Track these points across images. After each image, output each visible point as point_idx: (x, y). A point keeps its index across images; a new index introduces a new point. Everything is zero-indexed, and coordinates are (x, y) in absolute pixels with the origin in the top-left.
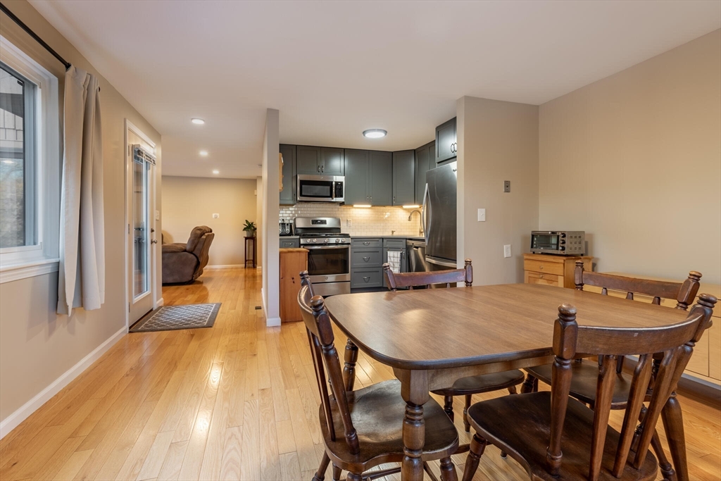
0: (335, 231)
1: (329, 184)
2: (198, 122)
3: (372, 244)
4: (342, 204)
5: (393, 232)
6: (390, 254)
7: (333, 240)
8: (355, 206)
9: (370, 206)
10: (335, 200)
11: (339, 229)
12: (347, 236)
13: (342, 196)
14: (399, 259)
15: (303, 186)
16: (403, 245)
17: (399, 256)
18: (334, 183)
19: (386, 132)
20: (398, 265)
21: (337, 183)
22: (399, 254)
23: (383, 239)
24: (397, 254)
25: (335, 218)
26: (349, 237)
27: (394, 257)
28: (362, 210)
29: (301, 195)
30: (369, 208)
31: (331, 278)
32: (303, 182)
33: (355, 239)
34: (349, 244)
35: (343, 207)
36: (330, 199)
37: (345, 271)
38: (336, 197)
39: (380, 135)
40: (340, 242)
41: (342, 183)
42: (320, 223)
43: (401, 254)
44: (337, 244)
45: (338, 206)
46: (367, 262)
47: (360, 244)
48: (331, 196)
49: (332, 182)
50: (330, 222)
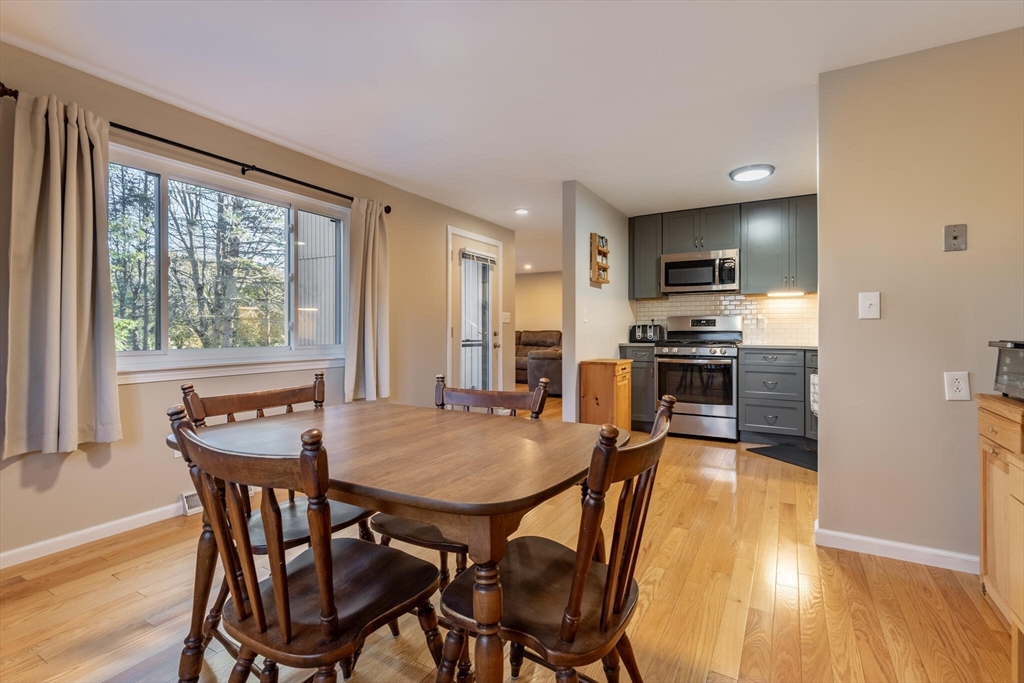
1: (711, 263)
2: (522, 212)
3: (783, 360)
6: (815, 378)
8: (769, 295)
9: (802, 294)
10: (720, 287)
11: (740, 333)
13: (733, 281)
15: (670, 271)
18: (717, 262)
19: (772, 168)
21: (722, 261)
23: (805, 351)
28: (787, 301)
29: (667, 284)
30: (801, 297)
32: (669, 266)
33: (749, 350)
34: (733, 357)
36: (712, 287)
38: (722, 283)
39: (762, 174)
40: (718, 354)
41: (733, 260)
42: (704, 325)
44: (712, 356)
46: (771, 389)
47: (758, 360)
48: (714, 282)
49: (714, 261)
50: (720, 323)
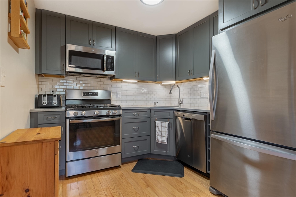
0: (105, 103)
1: (100, 57)
3: (142, 115)
4: (113, 77)
5: (155, 103)
6: (158, 123)
7: (104, 112)
8: (124, 80)
9: (136, 81)
10: (106, 72)
11: (109, 101)
12: (117, 107)
13: (113, 70)
14: (167, 129)
15: (73, 57)
16: (170, 115)
17: (167, 126)
18: (105, 58)
20: (165, 134)
21: (108, 57)
22: (167, 124)
23: (151, 109)
24: (165, 124)
25: (106, 91)
26: (121, 109)
27: (162, 127)
28: (130, 84)
30: (136, 83)
31: (103, 151)
32: (72, 53)
33: (126, 110)
34: (120, 115)
35: (113, 81)
36: (101, 72)
37: (117, 142)
38: (107, 70)
40: (111, 114)
41: (113, 57)
42: (91, 95)
43: (169, 124)
44: (107, 116)
45: (109, 80)
46: (136, 131)
47: (130, 115)
48: (102, 69)
49: (103, 56)
50: (101, 95)
